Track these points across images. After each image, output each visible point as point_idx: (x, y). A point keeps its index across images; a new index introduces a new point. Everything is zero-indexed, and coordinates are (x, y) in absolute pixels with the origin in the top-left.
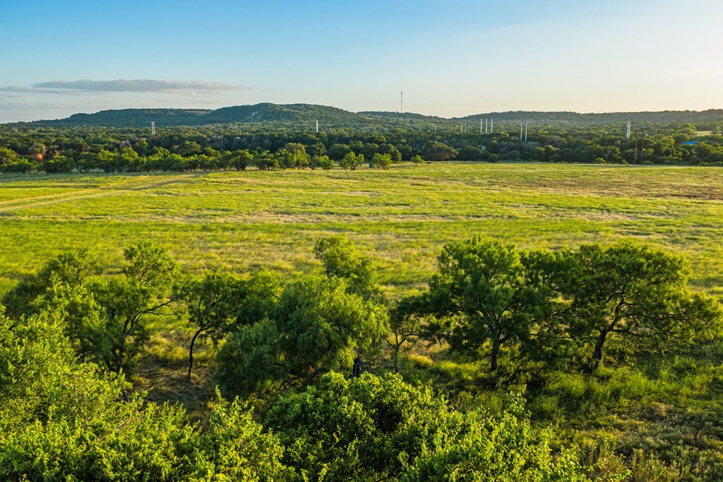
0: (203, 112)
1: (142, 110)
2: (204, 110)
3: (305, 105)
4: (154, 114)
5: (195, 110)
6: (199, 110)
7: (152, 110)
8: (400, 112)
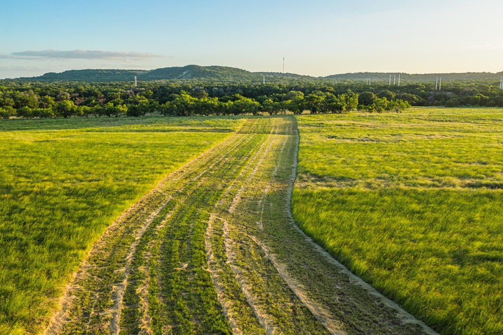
0: (141, 72)
1: (97, 70)
2: (141, 71)
3: (219, 67)
4: (106, 73)
5: (135, 70)
6: (138, 71)
7: (104, 70)
8: (282, 73)
